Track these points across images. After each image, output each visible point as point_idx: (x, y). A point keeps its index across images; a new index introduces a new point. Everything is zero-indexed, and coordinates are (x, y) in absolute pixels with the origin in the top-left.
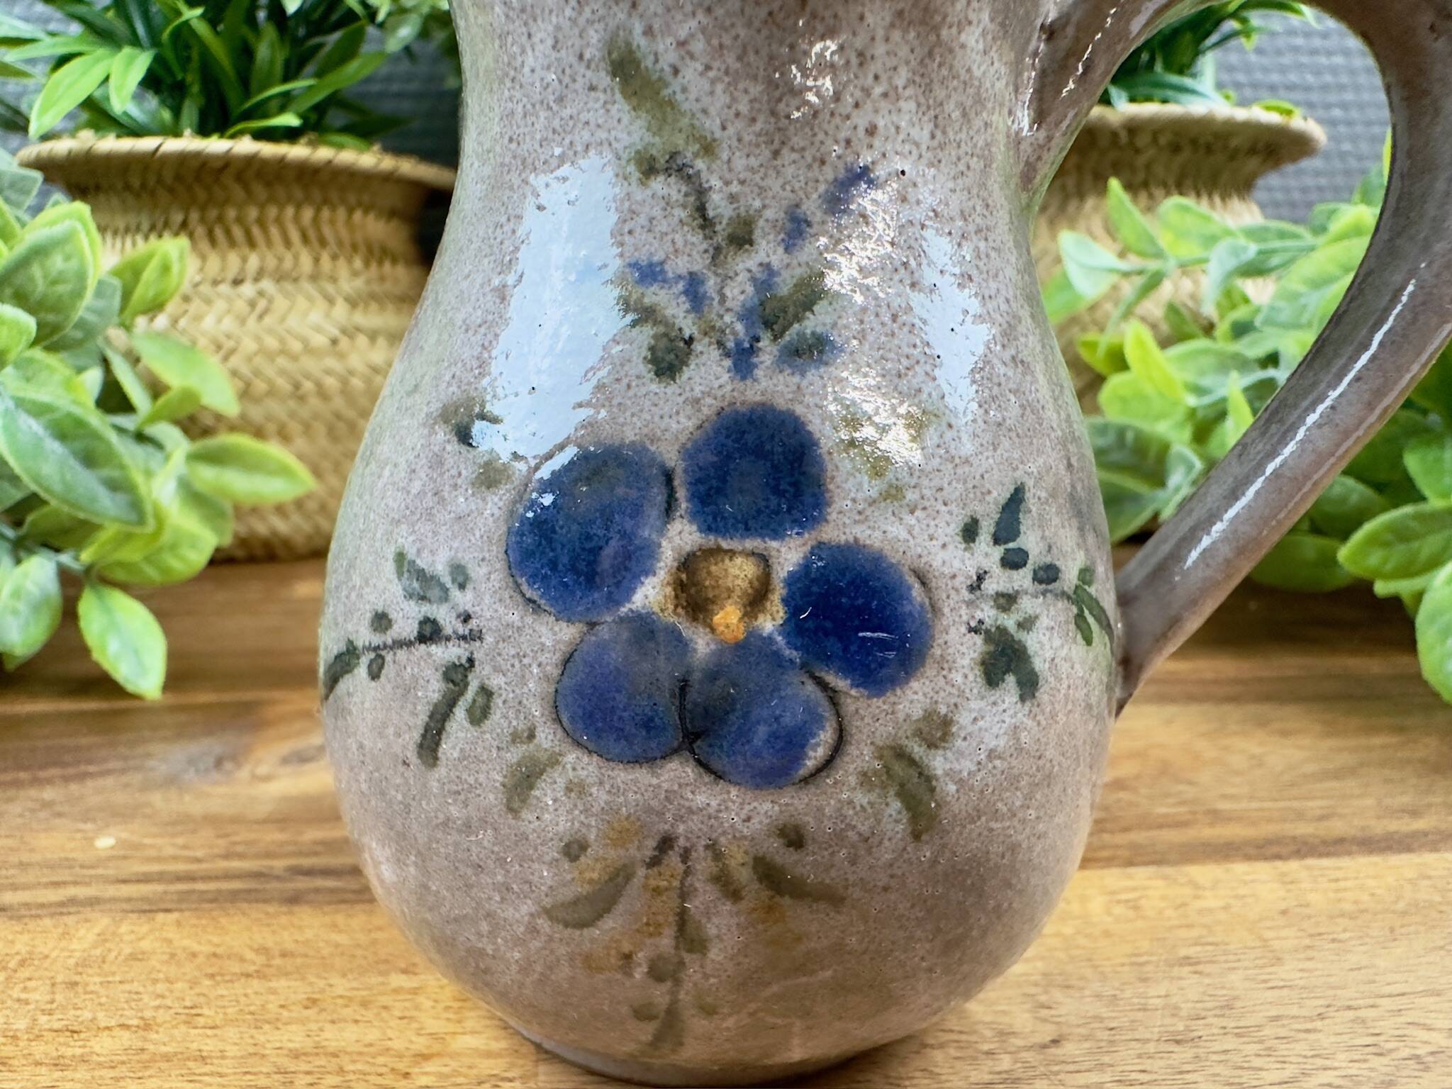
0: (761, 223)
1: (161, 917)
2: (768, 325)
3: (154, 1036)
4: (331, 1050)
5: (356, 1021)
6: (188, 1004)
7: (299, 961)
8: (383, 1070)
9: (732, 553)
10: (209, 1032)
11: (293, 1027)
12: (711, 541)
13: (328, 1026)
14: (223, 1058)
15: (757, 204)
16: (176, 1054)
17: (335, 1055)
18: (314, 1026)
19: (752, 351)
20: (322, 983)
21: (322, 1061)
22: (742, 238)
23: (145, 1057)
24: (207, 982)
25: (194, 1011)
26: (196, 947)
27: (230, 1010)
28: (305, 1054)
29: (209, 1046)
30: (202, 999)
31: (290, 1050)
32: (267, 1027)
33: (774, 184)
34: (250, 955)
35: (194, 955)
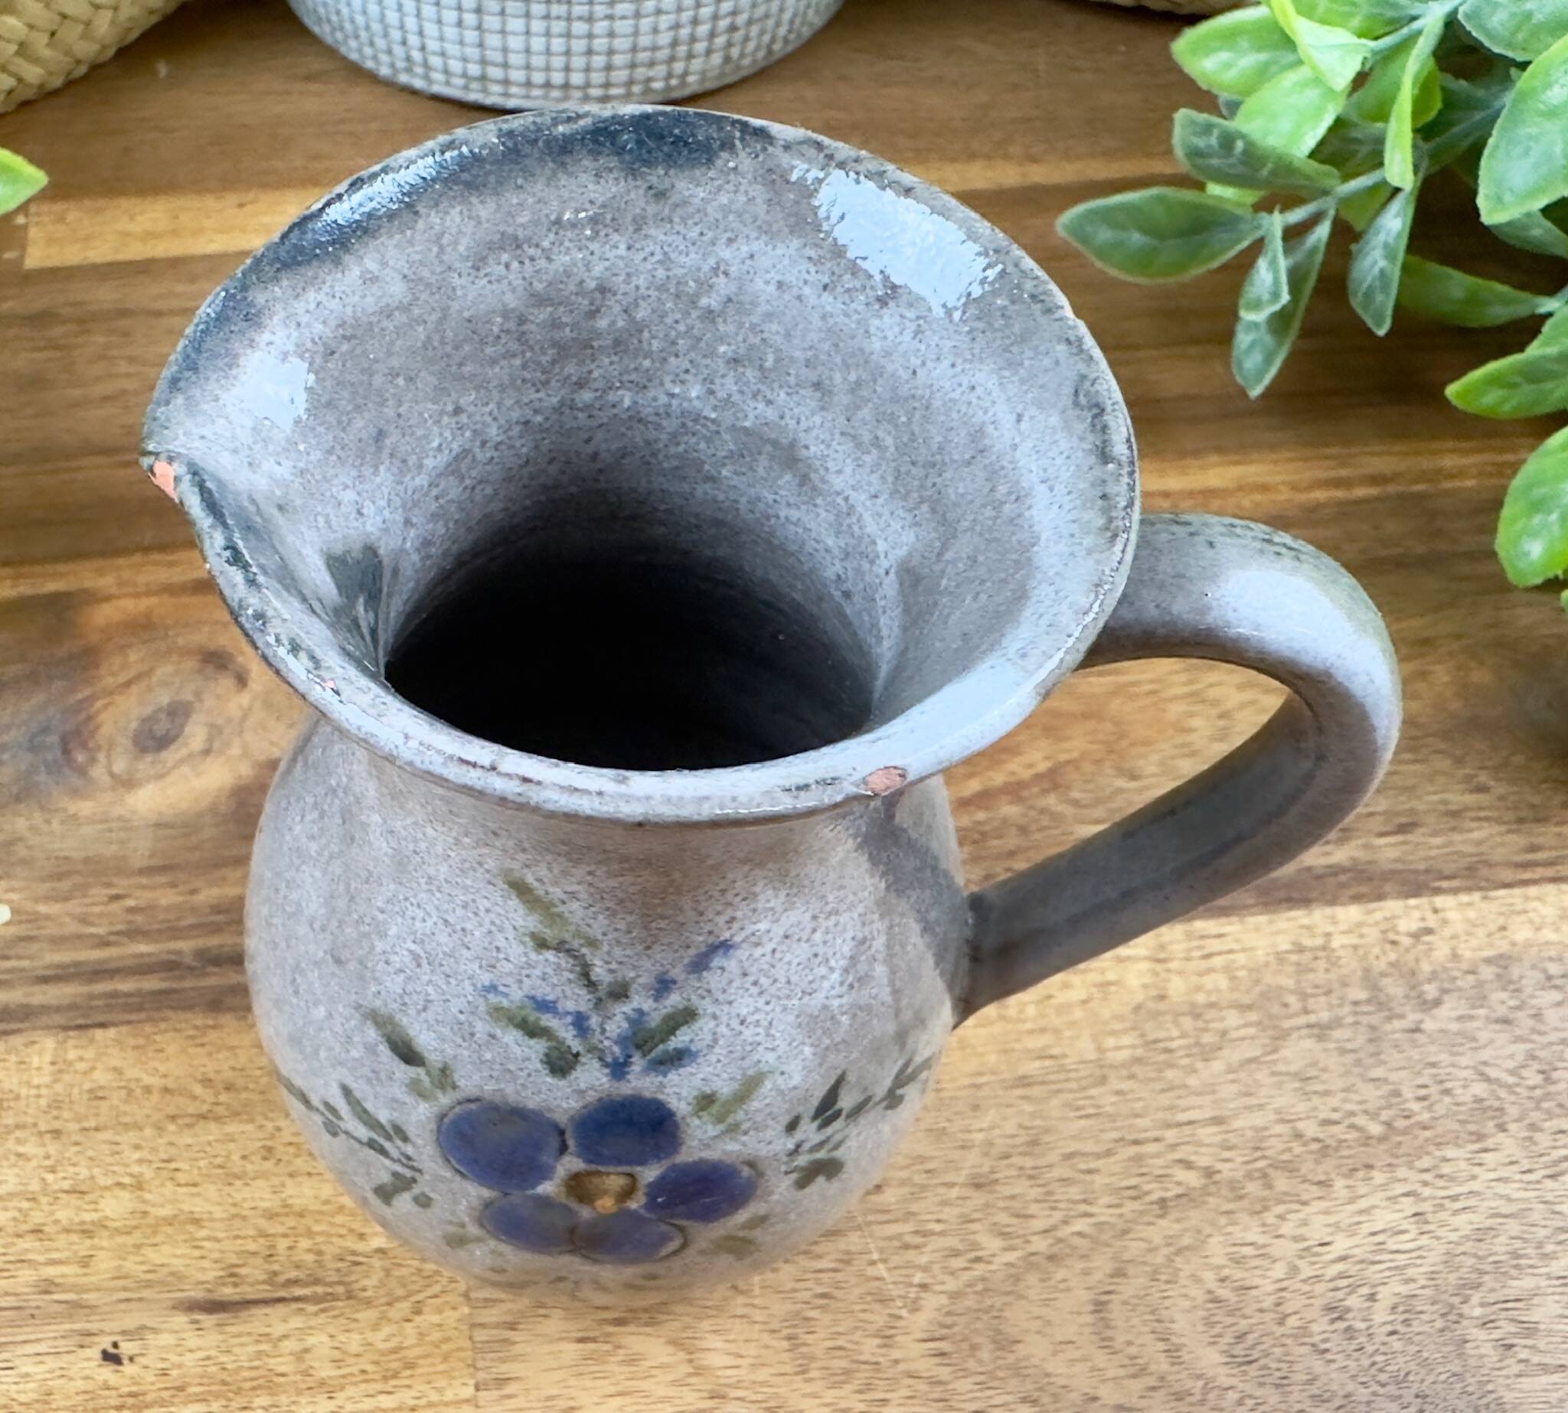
0: (635, 986)
1: (99, 1033)
2: (639, 1047)
3: (148, 1196)
4: (297, 1209)
5: (309, 1174)
6: (164, 1156)
7: (244, 1095)
8: (343, 1231)
9: (608, 1174)
10: (194, 1190)
11: (260, 1183)
12: (593, 1167)
13: (288, 1181)
14: (212, 1220)
15: (632, 974)
16: (175, 1216)
17: (301, 1215)
18: (276, 1181)
19: (627, 1063)
20: (270, 1125)
21: (291, 1222)
22: (620, 992)
23: (150, 1220)
24: (172, 1127)
25: (173, 1165)
26: (147, 1080)
27: (202, 1163)
28: (278, 1215)
29: (199, 1207)
30: (173, 1151)
31: (265, 1210)
32: (238, 1183)
33: (647, 964)
34: (198, 1090)
35: (148, 1090)
